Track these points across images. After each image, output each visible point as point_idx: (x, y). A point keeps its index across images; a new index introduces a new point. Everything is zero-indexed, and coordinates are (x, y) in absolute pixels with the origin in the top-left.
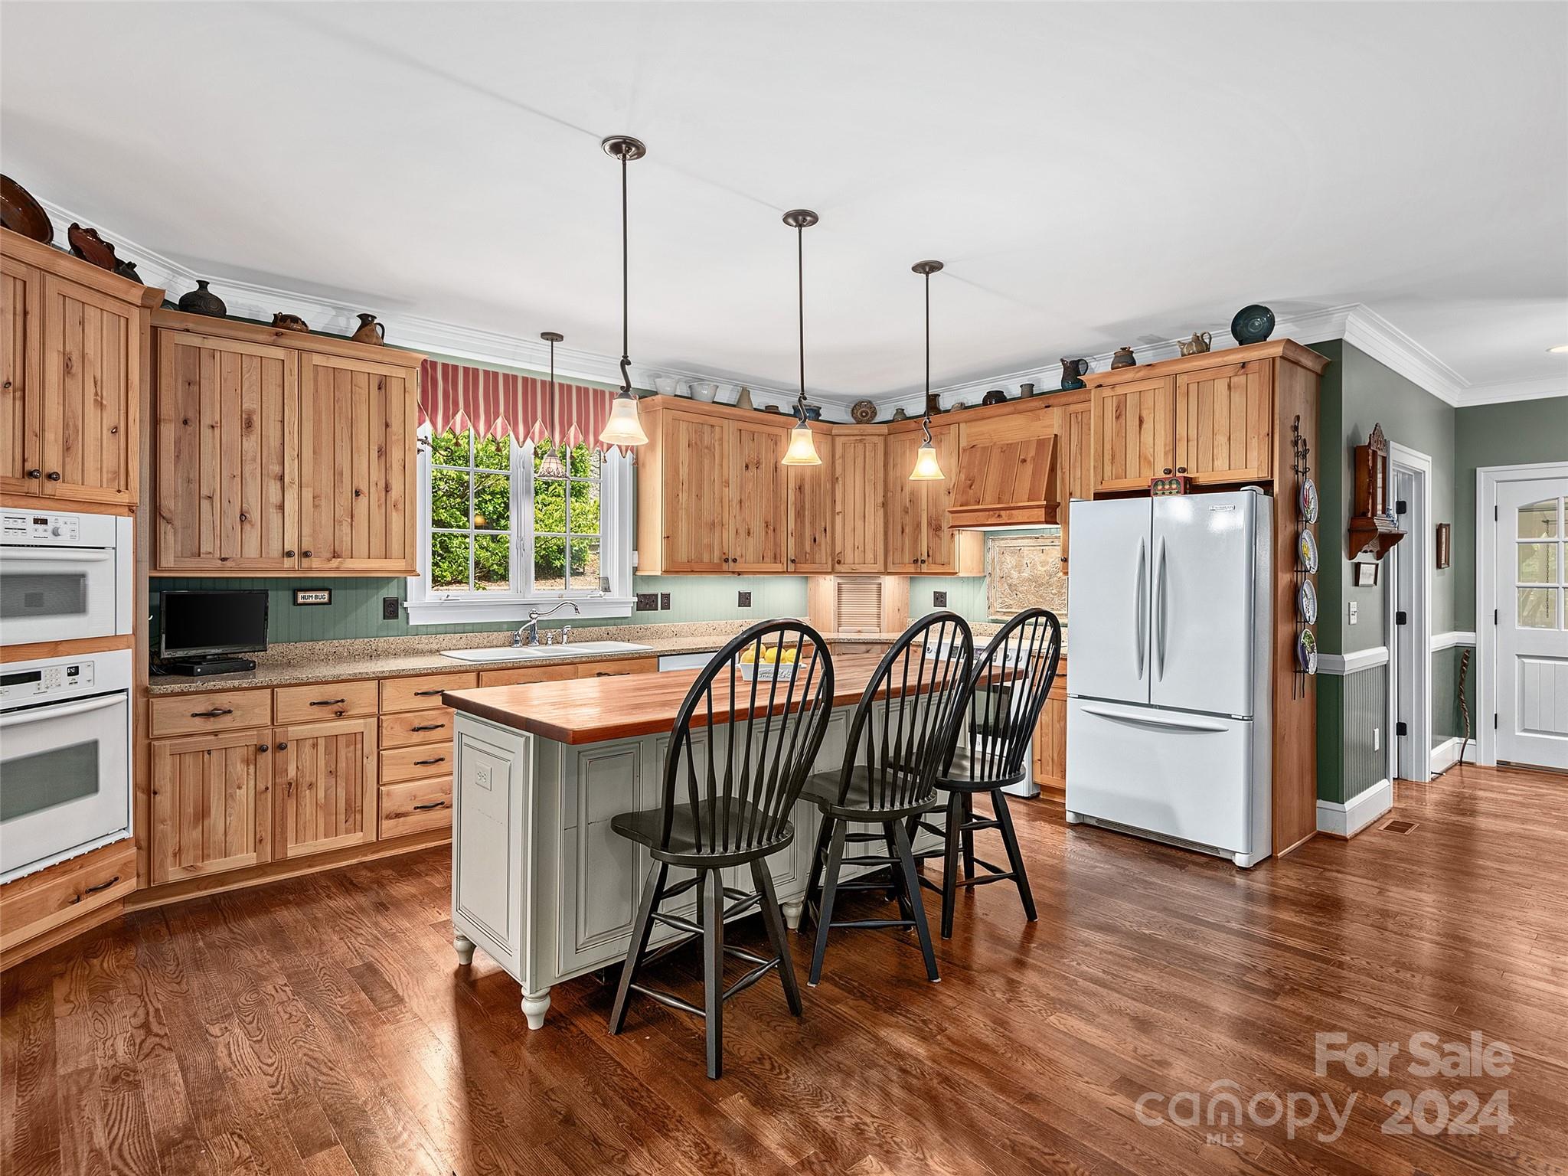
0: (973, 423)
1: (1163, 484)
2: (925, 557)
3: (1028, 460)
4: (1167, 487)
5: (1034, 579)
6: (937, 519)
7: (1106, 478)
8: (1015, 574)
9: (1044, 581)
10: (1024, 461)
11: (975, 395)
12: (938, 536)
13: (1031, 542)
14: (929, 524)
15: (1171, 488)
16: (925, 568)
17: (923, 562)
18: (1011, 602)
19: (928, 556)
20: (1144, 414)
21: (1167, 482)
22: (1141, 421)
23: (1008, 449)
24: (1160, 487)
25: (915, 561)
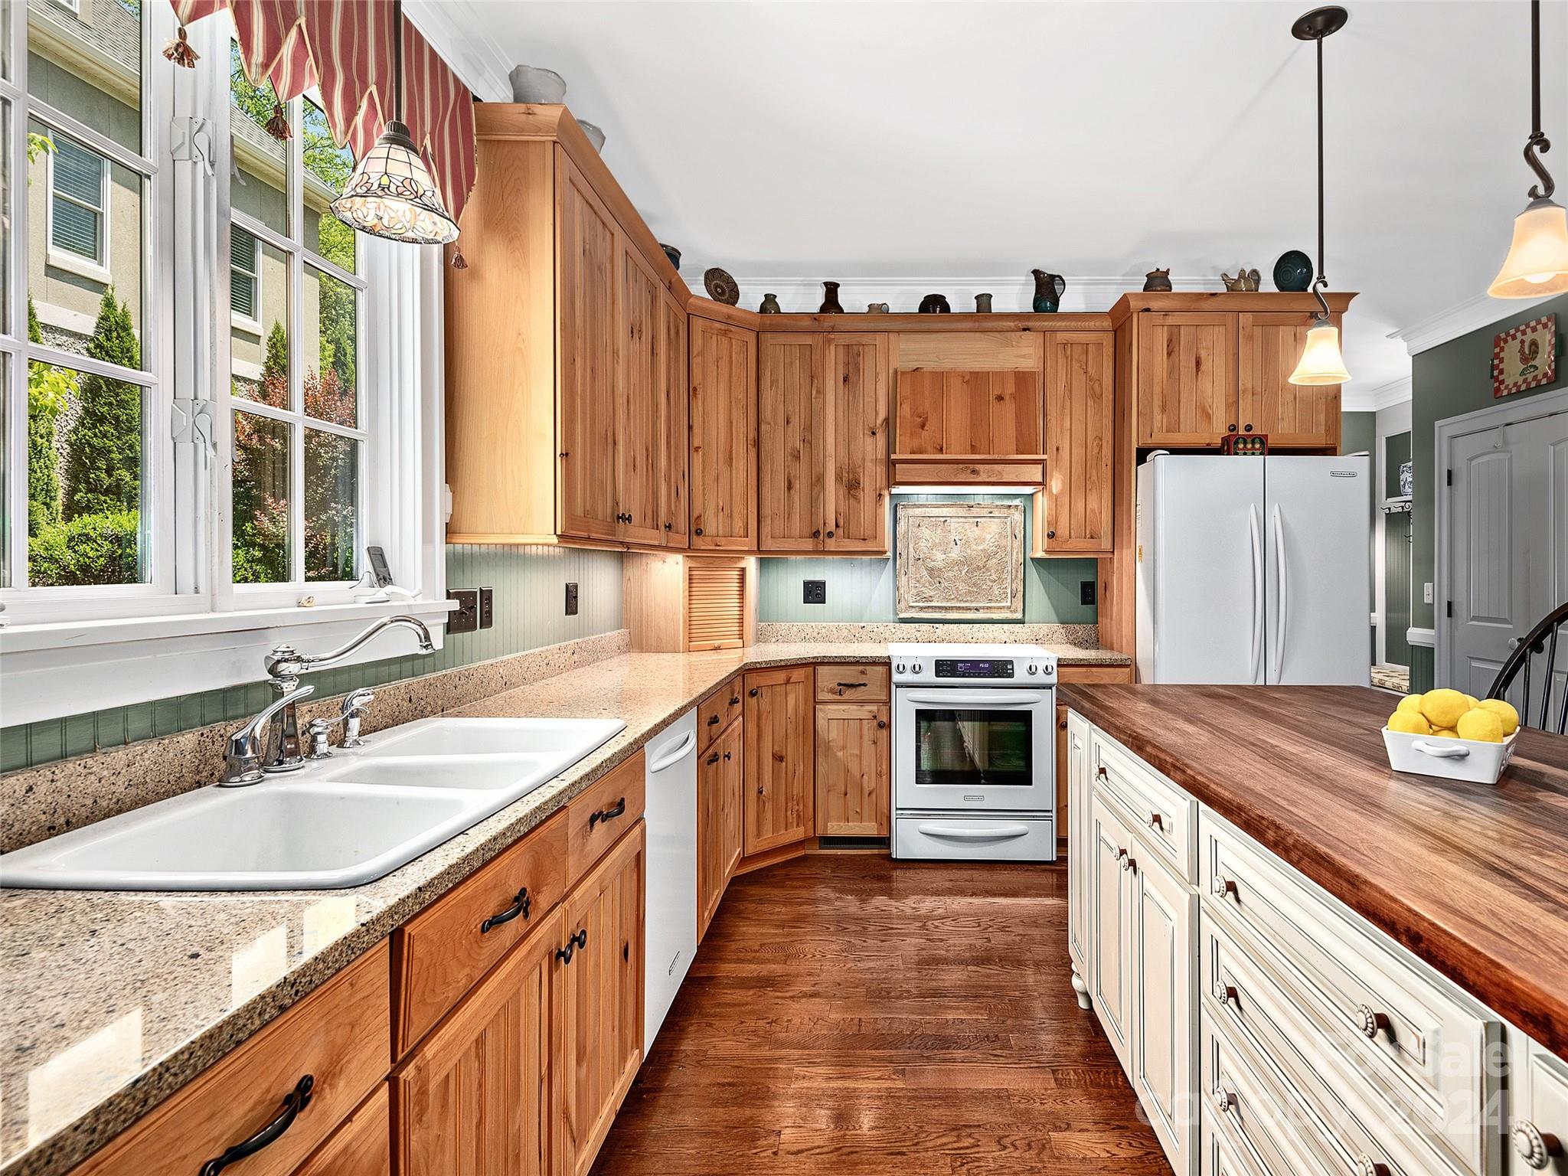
0: (913, 336)
1: (1245, 443)
2: (831, 526)
3: (1007, 398)
4: (1249, 446)
5: (965, 561)
6: (852, 470)
7: (1156, 430)
8: (939, 556)
9: (981, 564)
10: (1000, 398)
11: (905, 299)
12: (855, 498)
13: (961, 512)
14: (839, 478)
15: (1253, 447)
16: (831, 544)
17: (830, 535)
18: (932, 594)
19: (837, 526)
20: (1203, 353)
21: (1249, 440)
22: (1198, 363)
23: (976, 380)
24: (1241, 446)
25: (816, 534)
